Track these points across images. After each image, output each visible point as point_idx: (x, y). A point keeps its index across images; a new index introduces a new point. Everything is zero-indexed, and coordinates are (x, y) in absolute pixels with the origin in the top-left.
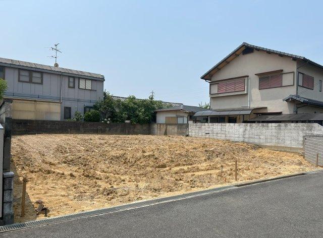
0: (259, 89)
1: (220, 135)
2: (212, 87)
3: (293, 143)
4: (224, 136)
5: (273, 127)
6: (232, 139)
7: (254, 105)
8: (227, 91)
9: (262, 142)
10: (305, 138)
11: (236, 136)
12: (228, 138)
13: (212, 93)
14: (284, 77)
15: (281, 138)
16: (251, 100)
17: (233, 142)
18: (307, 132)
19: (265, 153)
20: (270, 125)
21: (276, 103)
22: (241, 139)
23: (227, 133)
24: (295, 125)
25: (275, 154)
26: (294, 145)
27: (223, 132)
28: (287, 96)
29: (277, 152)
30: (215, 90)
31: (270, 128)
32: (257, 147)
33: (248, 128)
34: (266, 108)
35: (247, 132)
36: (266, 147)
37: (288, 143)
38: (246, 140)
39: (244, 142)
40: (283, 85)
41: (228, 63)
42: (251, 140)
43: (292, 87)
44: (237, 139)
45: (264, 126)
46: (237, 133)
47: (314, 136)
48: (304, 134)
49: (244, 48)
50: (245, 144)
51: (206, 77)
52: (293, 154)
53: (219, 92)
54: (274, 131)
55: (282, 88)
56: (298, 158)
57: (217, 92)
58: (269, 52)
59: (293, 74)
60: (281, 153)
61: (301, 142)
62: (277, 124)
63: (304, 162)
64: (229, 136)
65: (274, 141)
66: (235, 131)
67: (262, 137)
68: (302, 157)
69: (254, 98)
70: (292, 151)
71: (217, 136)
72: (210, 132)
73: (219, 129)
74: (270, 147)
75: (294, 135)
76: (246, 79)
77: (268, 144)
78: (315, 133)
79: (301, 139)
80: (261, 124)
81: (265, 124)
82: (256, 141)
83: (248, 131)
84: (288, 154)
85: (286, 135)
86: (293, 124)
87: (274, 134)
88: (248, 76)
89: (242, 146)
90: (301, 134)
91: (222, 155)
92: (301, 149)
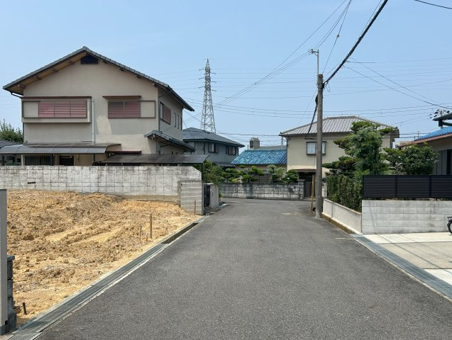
0: (109, 118)
1: (56, 184)
2: (26, 105)
3: (167, 190)
4: (64, 185)
5: (141, 172)
6: (79, 189)
7: (101, 140)
8: (56, 116)
9: (126, 190)
10: (180, 183)
11: (86, 184)
12: (71, 189)
13: (27, 115)
14: (143, 106)
15: (152, 185)
16: (96, 132)
17: (82, 194)
18: (182, 176)
19: (132, 205)
20: (136, 168)
21: (134, 139)
22: (94, 189)
23: (69, 181)
24: (169, 168)
25: (145, 206)
26: (168, 192)
27: (62, 180)
28: (149, 132)
29: (147, 203)
30: (33, 111)
31: (137, 172)
32: (120, 198)
33: (105, 173)
34: (120, 145)
35: (103, 179)
36: (131, 197)
37: (160, 191)
38: (102, 190)
39: (98, 192)
40: (142, 116)
41: (56, 71)
42: (110, 190)
43: (153, 120)
44: (87, 190)
45: (128, 170)
46: (87, 181)
47: (189, 181)
48: (179, 180)
49: (84, 55)
50: (103, 196)
51: (13, 89)
52: (166, 204)
53: (41, 116)
54: (142, 176)
55: (141, 120)
56: (174, 208)
57: (37, 116)
58: (123, 69)
59: (153, 104)
60: (153, 203)
61: (176, 189)
62: (146, 168)
63: (182, 212)
64: (73, 185)
65: (142, 189)
66: (83, 177)
67: (125, 185)
68: (177, 206)
69: (101, 130)
70: (166, 200)
71: (51, 186)
72: (37, 180)
73: (56, 176)
74: (138, 197)
75: (168, 180)
76: (88, 100)
77: (135, 194)
78: (191, 177)
79: (176, 185)
80: (123, 168)
81: (129, 168)
82: (118, 190)
83: (105, 177)
84: (161, 204)
85: (158, 180)
86: (165, 168)
87: (142, 180)
88: (90, 97)
89: (100, 199)
90: (176, 179)
91: (86, 213)
92: (175, 197)
